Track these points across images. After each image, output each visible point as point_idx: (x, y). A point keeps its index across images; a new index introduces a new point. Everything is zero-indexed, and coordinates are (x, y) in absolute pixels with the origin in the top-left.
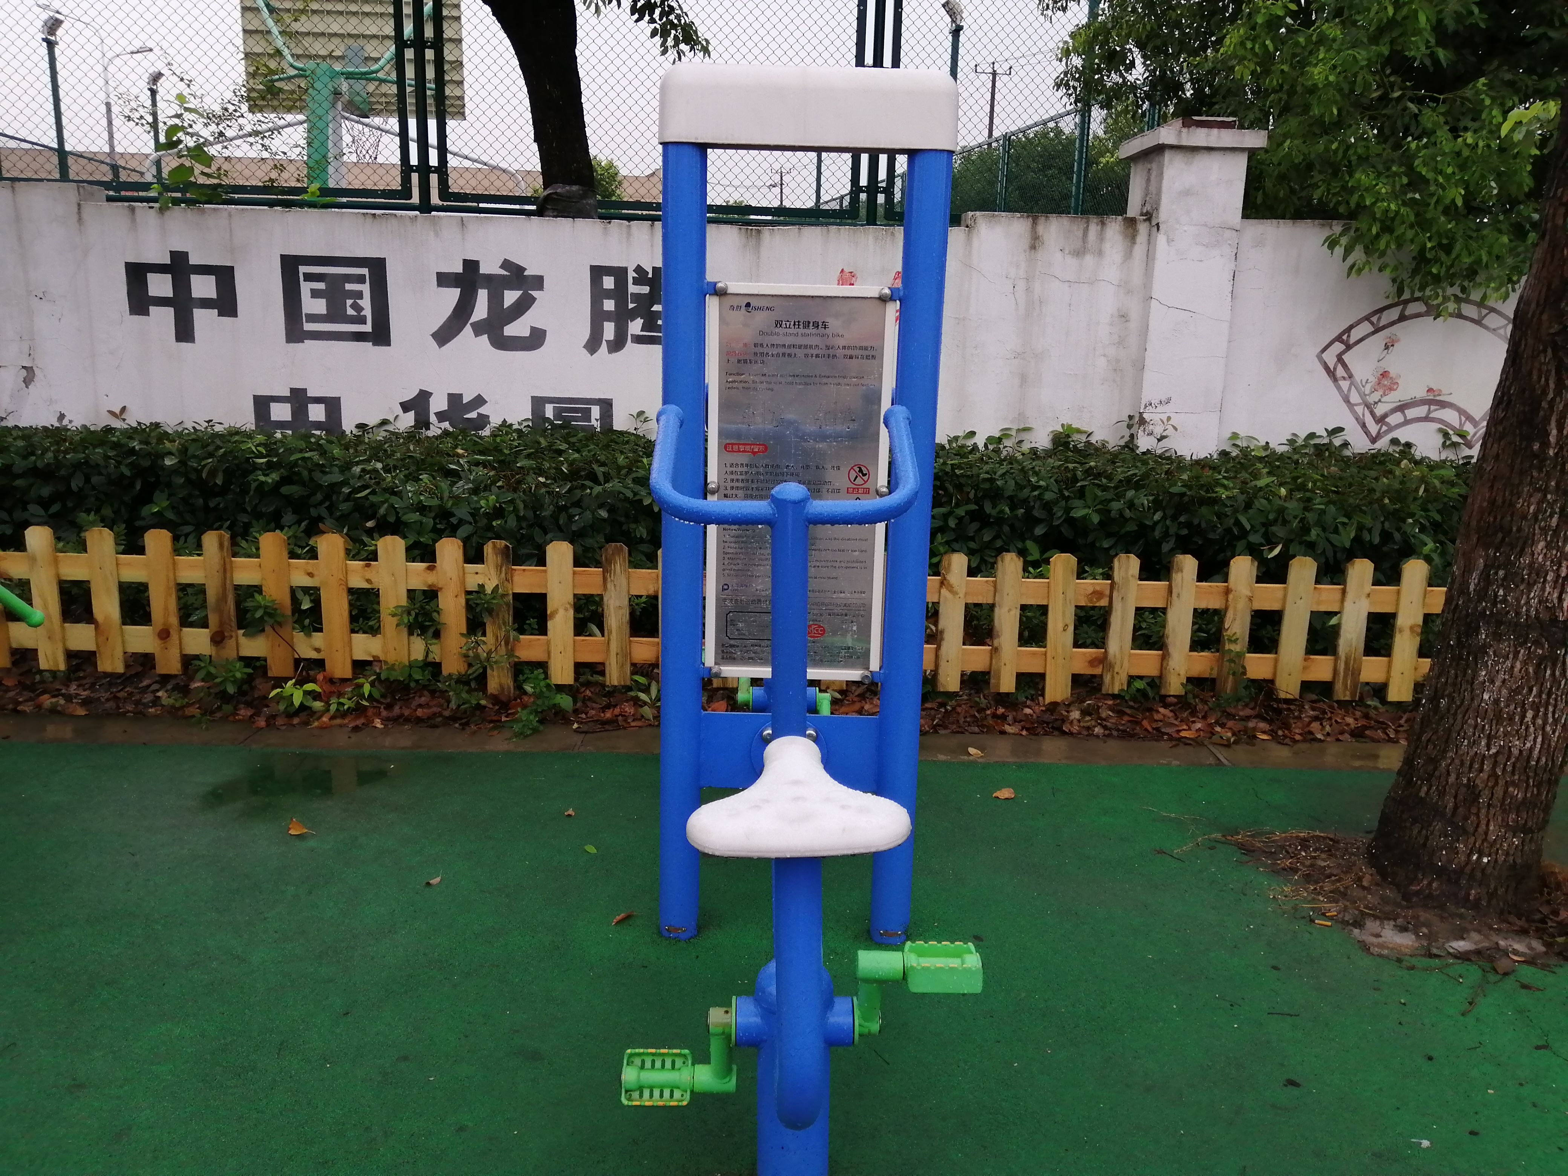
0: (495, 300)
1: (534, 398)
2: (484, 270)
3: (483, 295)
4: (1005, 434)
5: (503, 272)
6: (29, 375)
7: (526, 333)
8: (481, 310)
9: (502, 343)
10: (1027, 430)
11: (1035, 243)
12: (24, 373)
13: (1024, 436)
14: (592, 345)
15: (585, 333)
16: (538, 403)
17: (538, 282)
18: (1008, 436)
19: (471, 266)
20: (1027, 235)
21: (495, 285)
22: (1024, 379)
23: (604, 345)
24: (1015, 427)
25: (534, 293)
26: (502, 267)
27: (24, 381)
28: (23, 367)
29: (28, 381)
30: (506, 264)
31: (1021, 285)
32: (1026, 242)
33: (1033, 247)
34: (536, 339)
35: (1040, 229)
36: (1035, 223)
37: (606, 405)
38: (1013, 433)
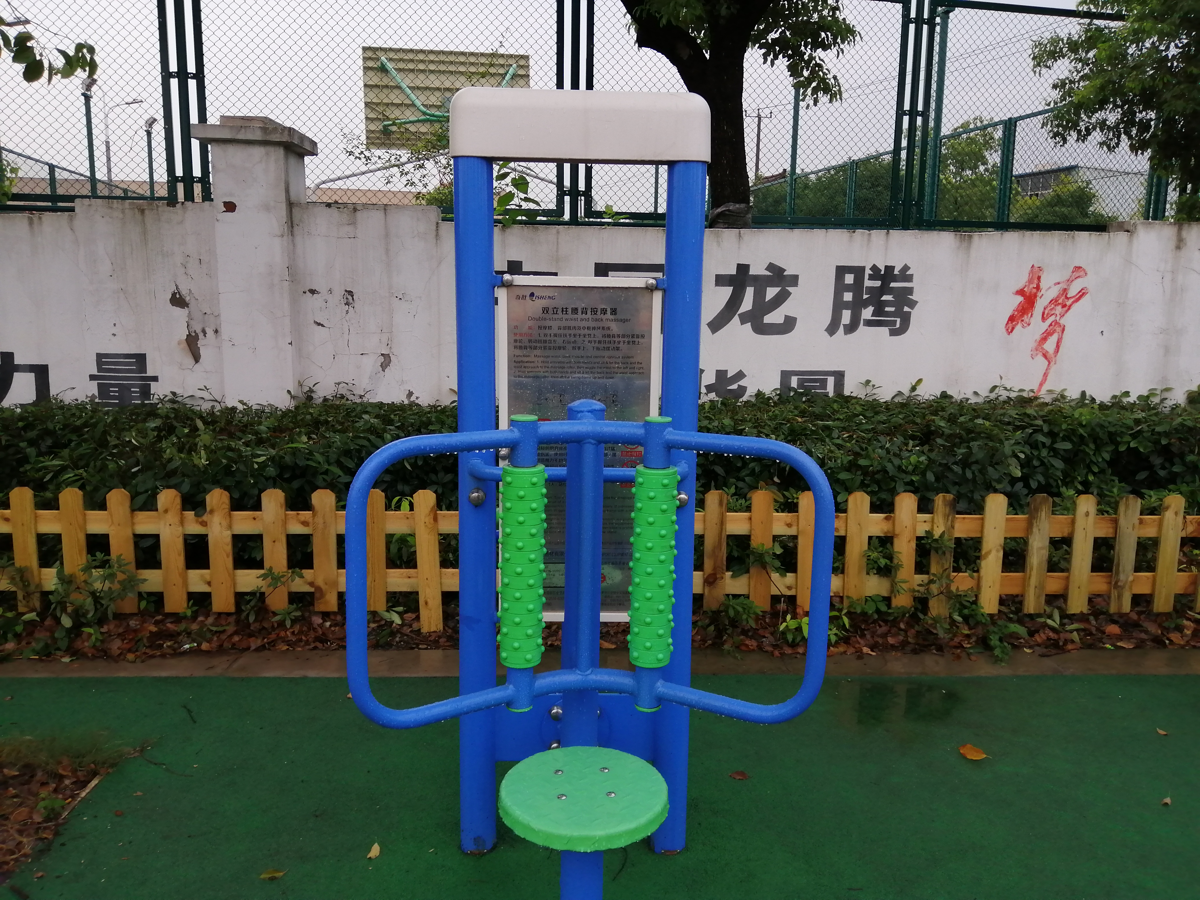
0: (759, 295)
1: (783, 372)
2: (752, 272)
3: (750, 292)
4: (1152, 393)
5: (768, 273)
6: (386, 361)
7: (781, 321)
8: (747, 304)
9: (761, 329)
10: (1168, 390)
11: (1180, 243)
12: (382, 359)
13: (1166, 395)
14: (832, 330)
15: (827, 319)
16: (786, 375)
17: (794, 280)
18: (1155, 395)
19: (743, 269)
20: (1174, 238)
21: (761, 283)
22: (1167, 350)
23: (842, 328)
24: (1160, 387)
25: (790, 289)
26: (767, 269)
27: (381, 366)
28: (382, 355)
29: (384, 366)
30: (771, 267)
31: (1168, 277)
32: (1172, 244)
33: (1178, 248)
34: (789, 324)
35: (1184, 234)
36: (1180, 230)
37: (840, 376)
38: (1158, 392)
